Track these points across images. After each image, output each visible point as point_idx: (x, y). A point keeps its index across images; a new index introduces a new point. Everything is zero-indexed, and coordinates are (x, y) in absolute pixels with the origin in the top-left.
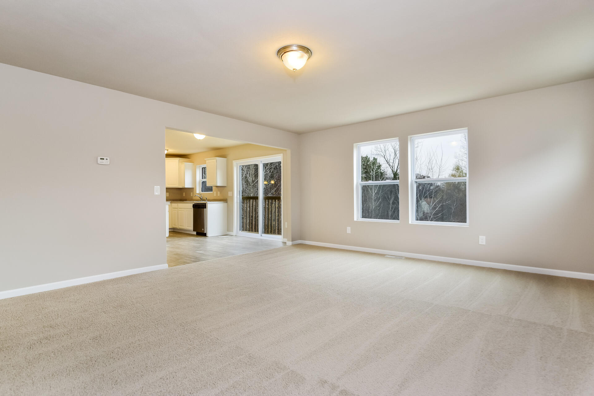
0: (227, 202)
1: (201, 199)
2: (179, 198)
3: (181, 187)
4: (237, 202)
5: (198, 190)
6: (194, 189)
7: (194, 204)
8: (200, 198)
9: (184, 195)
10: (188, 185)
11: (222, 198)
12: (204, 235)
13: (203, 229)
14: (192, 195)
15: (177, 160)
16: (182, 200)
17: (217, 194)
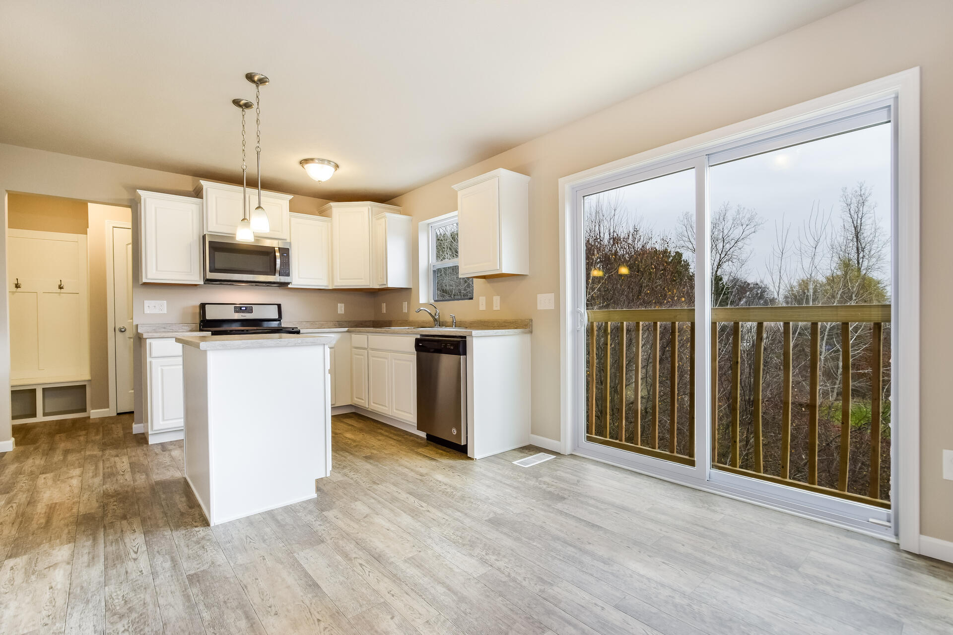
0: (531, 332)
1: (435, 320)
2: (371, 317)
3: (378, 287)
4: (575, 332)
5: (424, 295)
6: (413, 290)
7: (419, 337)
8: (431, 319)
9: (384, 311)
10: (396, 278)
11: (508, 316)
12: (460, 450)
13: (454, 431)
14: (405, 310)
15: (365, 207)
16: (379, 323)
17: (489, 303)
